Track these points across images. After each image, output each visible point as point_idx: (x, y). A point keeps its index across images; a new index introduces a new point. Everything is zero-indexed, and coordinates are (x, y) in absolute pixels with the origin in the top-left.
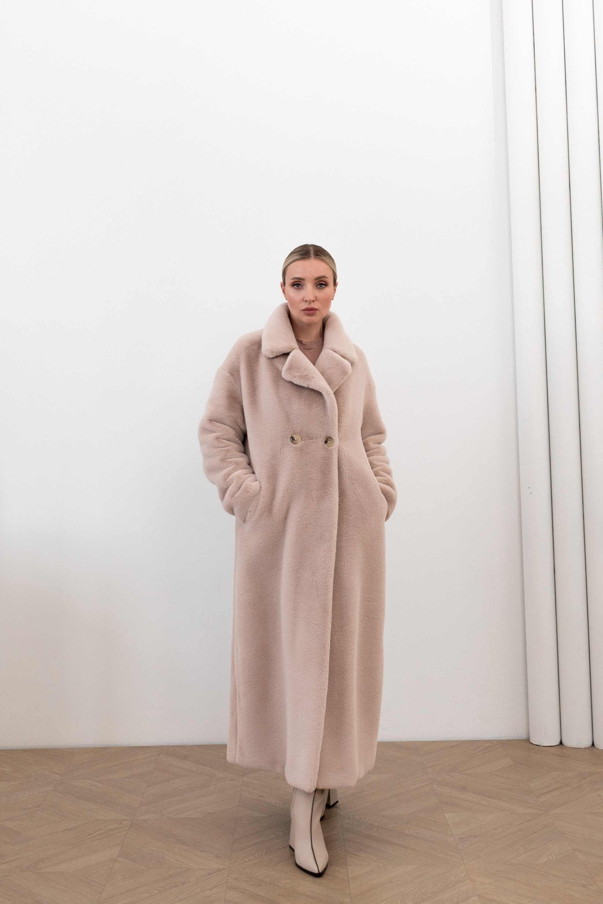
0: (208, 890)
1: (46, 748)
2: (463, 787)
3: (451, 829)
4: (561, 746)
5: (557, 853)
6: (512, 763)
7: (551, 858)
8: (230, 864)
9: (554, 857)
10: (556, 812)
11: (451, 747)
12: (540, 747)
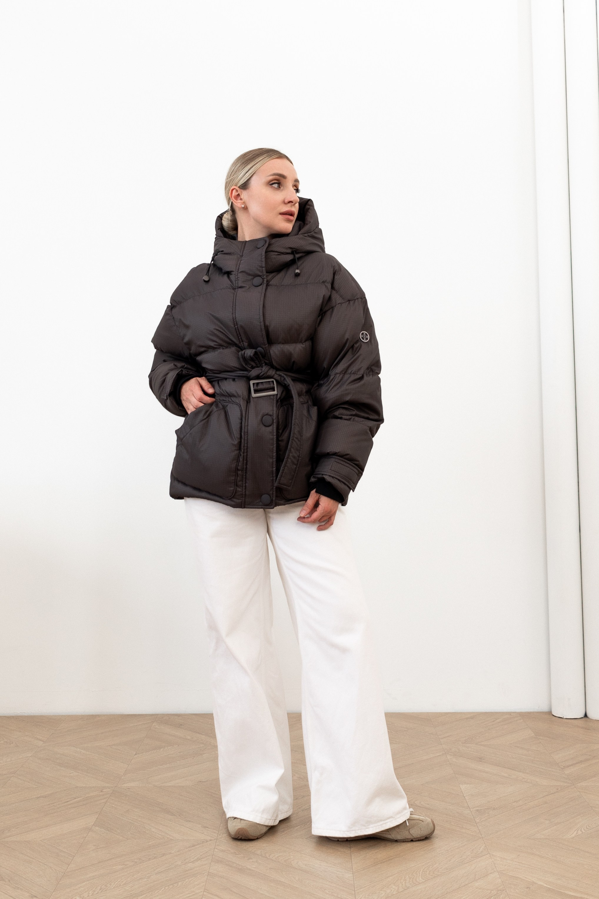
0: (190, 862)
1: (32, 715)
2: (480, 758)
3: (467, 801)
4: (586, 719)
5: (587, 828)
6: (533, 734)
7: (580, 832)
8: (218, 835)
9: (584, 831)
10: (584, 784)
11: (467, 718)
12: (562, 719)
